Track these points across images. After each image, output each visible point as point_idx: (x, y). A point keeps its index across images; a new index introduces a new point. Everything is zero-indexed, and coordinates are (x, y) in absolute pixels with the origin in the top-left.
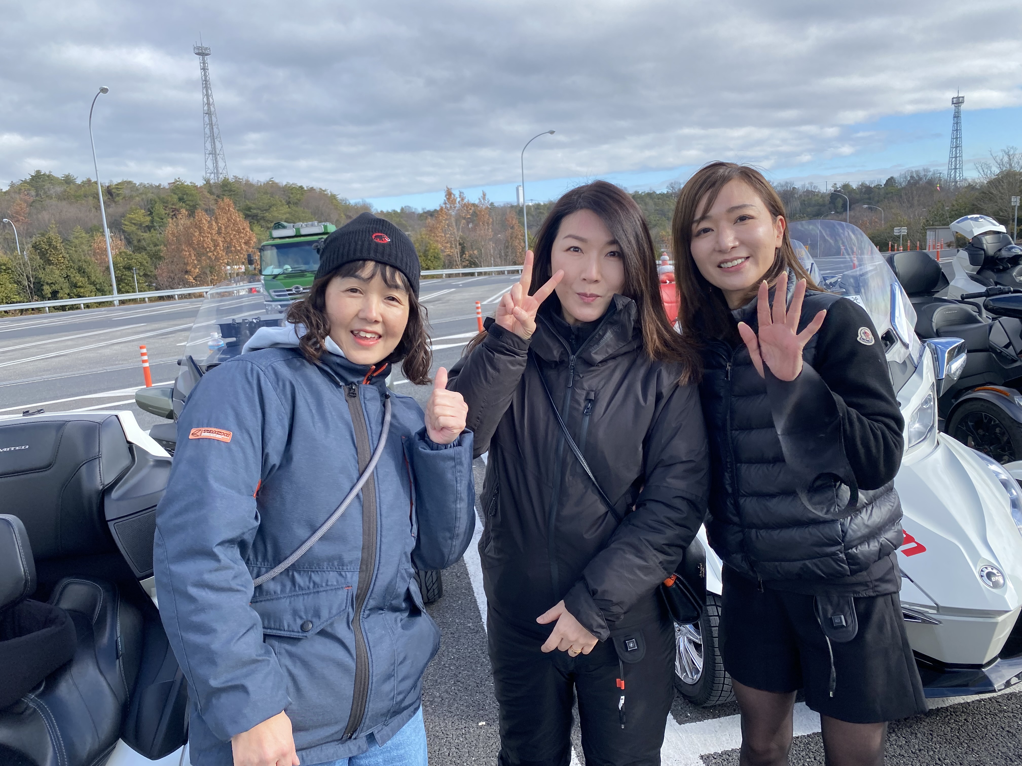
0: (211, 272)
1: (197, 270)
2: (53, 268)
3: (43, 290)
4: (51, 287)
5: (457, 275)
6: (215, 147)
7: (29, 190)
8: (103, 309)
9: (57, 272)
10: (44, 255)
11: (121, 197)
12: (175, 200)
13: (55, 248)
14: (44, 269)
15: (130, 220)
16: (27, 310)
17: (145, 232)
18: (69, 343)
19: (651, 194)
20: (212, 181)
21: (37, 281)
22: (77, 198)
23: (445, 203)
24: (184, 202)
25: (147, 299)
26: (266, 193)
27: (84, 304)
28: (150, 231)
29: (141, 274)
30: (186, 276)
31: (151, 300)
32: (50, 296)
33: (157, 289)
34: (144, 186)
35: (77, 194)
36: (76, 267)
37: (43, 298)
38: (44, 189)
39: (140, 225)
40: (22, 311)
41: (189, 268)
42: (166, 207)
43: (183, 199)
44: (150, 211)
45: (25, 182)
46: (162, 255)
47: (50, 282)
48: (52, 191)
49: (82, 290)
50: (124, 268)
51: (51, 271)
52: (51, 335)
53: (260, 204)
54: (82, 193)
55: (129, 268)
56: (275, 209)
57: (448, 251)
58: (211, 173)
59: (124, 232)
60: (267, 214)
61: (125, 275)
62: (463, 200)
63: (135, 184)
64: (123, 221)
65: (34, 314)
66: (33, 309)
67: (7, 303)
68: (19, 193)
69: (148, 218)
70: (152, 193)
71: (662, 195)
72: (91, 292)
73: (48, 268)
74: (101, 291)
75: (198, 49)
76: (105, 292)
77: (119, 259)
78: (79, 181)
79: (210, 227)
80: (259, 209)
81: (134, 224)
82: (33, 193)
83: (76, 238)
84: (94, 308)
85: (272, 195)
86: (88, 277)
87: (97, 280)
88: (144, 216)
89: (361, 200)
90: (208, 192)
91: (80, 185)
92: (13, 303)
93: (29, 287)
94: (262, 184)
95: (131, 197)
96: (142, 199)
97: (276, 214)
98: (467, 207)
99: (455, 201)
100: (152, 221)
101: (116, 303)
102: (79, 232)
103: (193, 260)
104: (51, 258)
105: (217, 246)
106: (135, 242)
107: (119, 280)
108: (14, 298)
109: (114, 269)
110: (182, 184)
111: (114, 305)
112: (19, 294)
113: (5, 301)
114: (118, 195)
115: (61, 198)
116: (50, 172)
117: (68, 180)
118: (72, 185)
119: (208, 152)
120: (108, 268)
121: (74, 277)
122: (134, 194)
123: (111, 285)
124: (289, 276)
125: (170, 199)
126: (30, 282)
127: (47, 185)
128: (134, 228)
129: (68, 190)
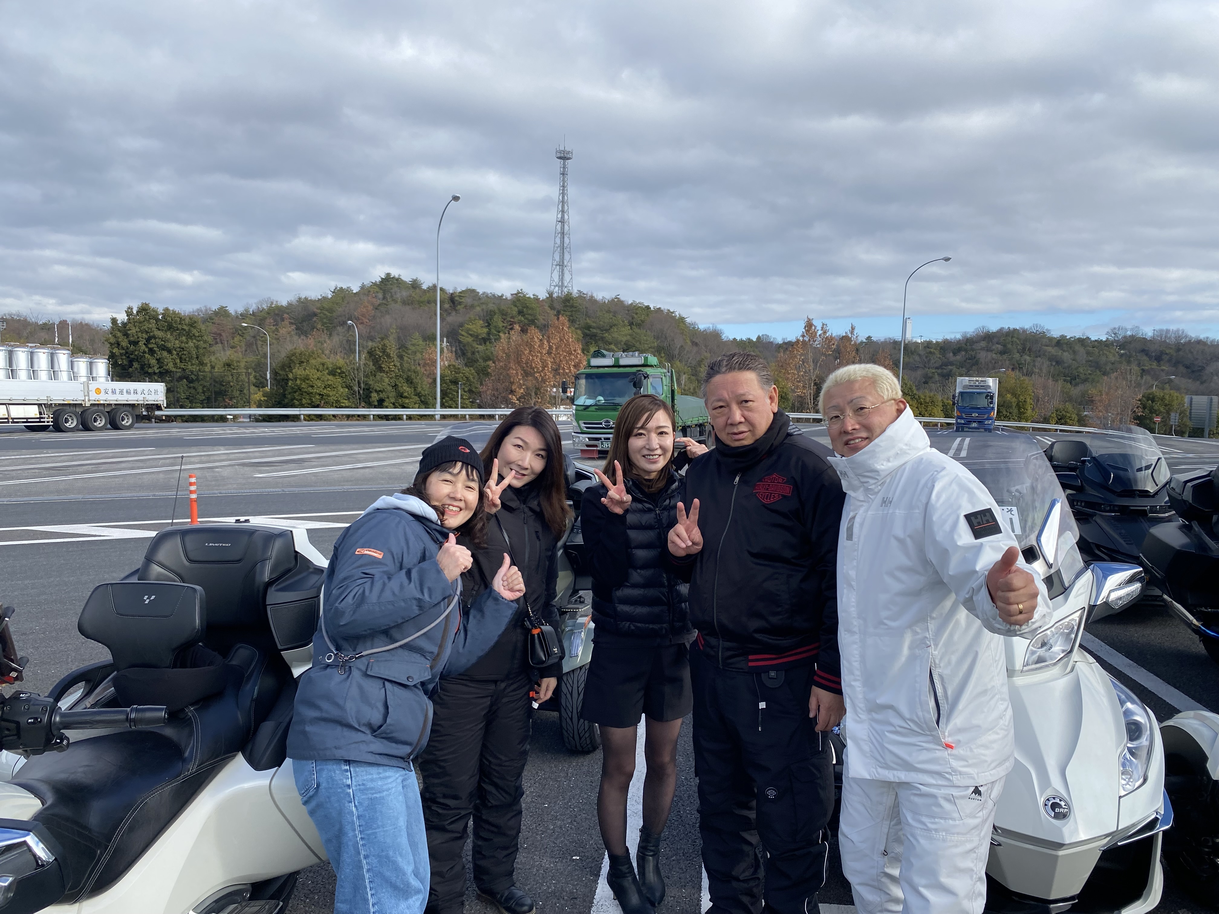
0: (536, 394)
1: (522, 391)
2: (383, 376)
3: (370, 397)
4: (378, 394)
5: (807, 420)
6: (563, 258)
7: (377, 292)
8: (423, 422)
9: (387, 380)
10: (377, 361)
11: (463, 306)
12: (515, 312)
13: (389, 356)
14: (375, 376)
15: (468, 331)
16: (353, 416)
17: (481, 344)
18: (380, 455)
19: (1084, 340)
20: (555, 295)
21: (367, 387)
22: (420, 303)
23: (803, 336)
24: (523, 316)
25: (467, 416)
26: (609, 311)
27: (407, 415)
28: (485, 343)
29: (466, 389)
30: (510, 396)
31: (472, 417)
32: (376, 403)
33: (480, 407)
34: (487, 296)
35: (421, 300)
36: (405, 376)
37: (370, 405)
38: (391, 293)
39: (476, 337)
40: (348, 417)
41: (513, 388)
42: (504, 319)
43: (523, 312)
44: (488, 323)
45: (375, 284)
46: (489, 370)
47: (378, 389)
48: (398, 295)
49: (407, 401)
50: (451, 381)
51: (381, 379)
52: (367, 445)
53: (601, 323)
54: (426, 299)
55: (455, 382)
56: (616, 330)
57: (799, 392)
58: (555, 286)
59: (460, 342)
60: (607, 335)
61: (451, 389)
62: (825, 332)
63: (478, 293)
64: (460, 331)
65: (358, 420)
66: (359, 416)
67: (336, 407)
68: (368, 295)
69: (485, 330)
70: (494, 303)
71: (1099, 342)
72: (415, 403)
73: (379, 375)
74: (425, 404)
75: (560, 153)
76: (428, 405)
77: (448, 372)
78: (425, 287)
79: (541, 346)
80: (599, 328)
81: (471, 335)
82: (380, 295)
83: (413, 345)
84: (415, 420)
85: (615, 314)
86: (415, 388)
87: (422, 392)
88: (482, 327)
89: (711, 326)
90: (549, 307)
91: (425, 290)
92: (342, 407)
93: (359, 392)
94: (607, 301)
95: (472, 307)
96: (483, 310)
97: (615, 335)
98: (830, 342)
99: (816, 333)
100: (489, 334)
101: (438, 417)
102: (417, 339)
103: (519, 380)
104: (383, 366)
105: (545, 367)
106: (469, 355)
107: (444, 394)
108: (343, 403)
109: (441, 382)
110: (524, 296)
111: (435, 420)
112: (349, 399)
113: (334, 405)
114: (460, 303)
115: (406, 302)
116: (399, 275)
117: (415, 285)
118: (418, 291)
119: (555, 263)
120: (435, 380)
121: (402, 387)
122: (476, 303)
123: (436, 399)
124: (599, 408)
125: (509, 311)
126: (360, 387)
127: (395, 289)
128: (470, 339)
129: (413, 295)
